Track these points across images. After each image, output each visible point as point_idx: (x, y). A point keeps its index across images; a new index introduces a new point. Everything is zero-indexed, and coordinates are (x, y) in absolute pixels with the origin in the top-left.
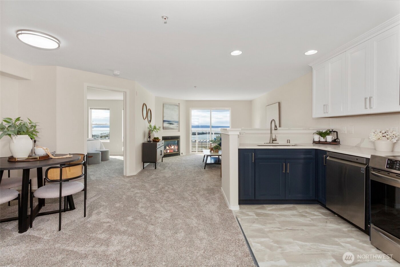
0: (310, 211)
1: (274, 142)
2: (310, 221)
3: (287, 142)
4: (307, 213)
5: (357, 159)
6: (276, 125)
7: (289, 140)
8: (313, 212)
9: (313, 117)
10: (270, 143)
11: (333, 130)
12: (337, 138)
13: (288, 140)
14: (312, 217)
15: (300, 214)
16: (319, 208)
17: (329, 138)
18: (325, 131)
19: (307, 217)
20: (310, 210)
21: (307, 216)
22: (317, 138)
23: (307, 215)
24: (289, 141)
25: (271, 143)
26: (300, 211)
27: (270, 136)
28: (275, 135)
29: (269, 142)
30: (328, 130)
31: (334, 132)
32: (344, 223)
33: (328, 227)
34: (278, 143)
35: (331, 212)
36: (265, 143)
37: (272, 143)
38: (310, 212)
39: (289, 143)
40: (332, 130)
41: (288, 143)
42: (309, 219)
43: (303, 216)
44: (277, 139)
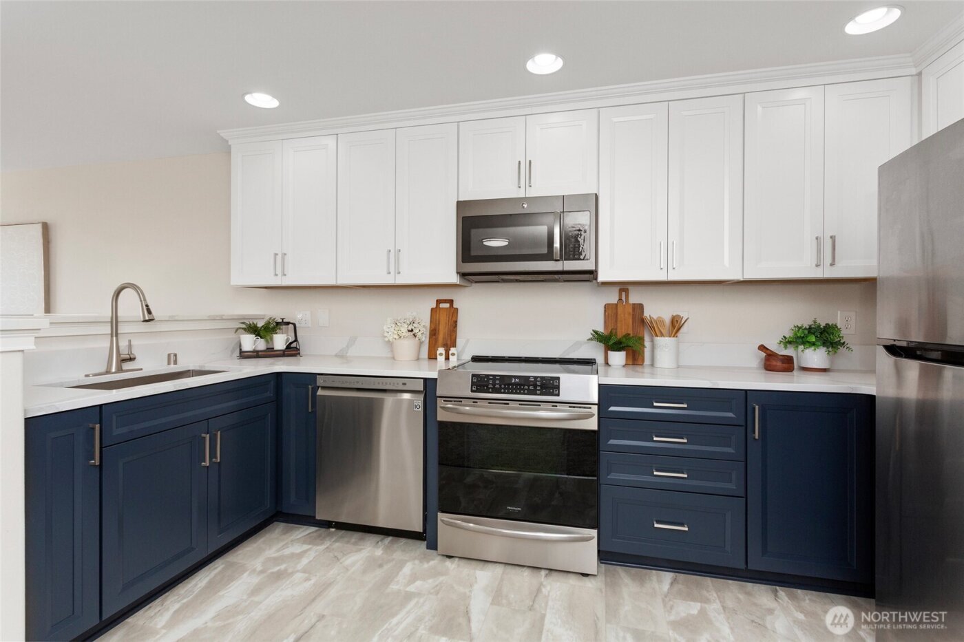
0: (278, 551)
1: (126, 366)
2: (307, 579)
3: (167, 363)
4: (276, 561)
5: (404, 384)
6: (147, 306)
7: (175, 355)
8: (287, 551)
9: (232, 284)
10: (108, 372)
11: (284, 321)
12: (296, 340)
13: (169, 355)
14: (300, 567)
15: (265, 575)
16: (285, 532)
17: (280, 341)
18: (263, 324)
19: (290, 570)
20: (274, 549)
21: (286, 570)
22: (249, 342)
23: (283, 567)
24: (172, 358)
25: (113, 370)
26: (259, 568)
27: (108, 345)
28: (130, 341)
29: (103, 369)
30: (271, 318)
31: (288, 323)
32: (362, 539)
33: (354, 569)
34: (141, 369)
35: (317, 528)
36: (87, 376)
37: (120, 370)
38: (280, 554)
39: (175, 363)
40: (283, 319)
41: (169, 364)
42: (299, 576)
43: (279, 576)
44: (136, 352)
